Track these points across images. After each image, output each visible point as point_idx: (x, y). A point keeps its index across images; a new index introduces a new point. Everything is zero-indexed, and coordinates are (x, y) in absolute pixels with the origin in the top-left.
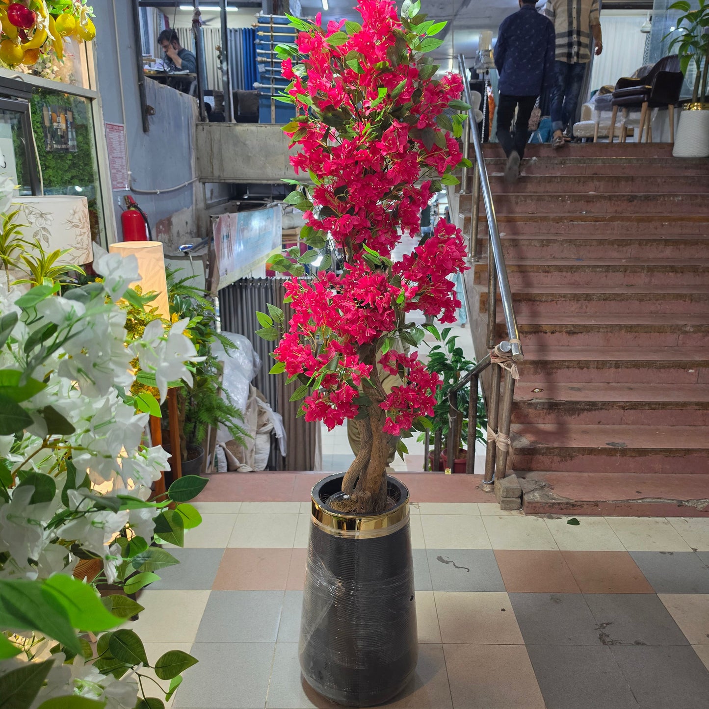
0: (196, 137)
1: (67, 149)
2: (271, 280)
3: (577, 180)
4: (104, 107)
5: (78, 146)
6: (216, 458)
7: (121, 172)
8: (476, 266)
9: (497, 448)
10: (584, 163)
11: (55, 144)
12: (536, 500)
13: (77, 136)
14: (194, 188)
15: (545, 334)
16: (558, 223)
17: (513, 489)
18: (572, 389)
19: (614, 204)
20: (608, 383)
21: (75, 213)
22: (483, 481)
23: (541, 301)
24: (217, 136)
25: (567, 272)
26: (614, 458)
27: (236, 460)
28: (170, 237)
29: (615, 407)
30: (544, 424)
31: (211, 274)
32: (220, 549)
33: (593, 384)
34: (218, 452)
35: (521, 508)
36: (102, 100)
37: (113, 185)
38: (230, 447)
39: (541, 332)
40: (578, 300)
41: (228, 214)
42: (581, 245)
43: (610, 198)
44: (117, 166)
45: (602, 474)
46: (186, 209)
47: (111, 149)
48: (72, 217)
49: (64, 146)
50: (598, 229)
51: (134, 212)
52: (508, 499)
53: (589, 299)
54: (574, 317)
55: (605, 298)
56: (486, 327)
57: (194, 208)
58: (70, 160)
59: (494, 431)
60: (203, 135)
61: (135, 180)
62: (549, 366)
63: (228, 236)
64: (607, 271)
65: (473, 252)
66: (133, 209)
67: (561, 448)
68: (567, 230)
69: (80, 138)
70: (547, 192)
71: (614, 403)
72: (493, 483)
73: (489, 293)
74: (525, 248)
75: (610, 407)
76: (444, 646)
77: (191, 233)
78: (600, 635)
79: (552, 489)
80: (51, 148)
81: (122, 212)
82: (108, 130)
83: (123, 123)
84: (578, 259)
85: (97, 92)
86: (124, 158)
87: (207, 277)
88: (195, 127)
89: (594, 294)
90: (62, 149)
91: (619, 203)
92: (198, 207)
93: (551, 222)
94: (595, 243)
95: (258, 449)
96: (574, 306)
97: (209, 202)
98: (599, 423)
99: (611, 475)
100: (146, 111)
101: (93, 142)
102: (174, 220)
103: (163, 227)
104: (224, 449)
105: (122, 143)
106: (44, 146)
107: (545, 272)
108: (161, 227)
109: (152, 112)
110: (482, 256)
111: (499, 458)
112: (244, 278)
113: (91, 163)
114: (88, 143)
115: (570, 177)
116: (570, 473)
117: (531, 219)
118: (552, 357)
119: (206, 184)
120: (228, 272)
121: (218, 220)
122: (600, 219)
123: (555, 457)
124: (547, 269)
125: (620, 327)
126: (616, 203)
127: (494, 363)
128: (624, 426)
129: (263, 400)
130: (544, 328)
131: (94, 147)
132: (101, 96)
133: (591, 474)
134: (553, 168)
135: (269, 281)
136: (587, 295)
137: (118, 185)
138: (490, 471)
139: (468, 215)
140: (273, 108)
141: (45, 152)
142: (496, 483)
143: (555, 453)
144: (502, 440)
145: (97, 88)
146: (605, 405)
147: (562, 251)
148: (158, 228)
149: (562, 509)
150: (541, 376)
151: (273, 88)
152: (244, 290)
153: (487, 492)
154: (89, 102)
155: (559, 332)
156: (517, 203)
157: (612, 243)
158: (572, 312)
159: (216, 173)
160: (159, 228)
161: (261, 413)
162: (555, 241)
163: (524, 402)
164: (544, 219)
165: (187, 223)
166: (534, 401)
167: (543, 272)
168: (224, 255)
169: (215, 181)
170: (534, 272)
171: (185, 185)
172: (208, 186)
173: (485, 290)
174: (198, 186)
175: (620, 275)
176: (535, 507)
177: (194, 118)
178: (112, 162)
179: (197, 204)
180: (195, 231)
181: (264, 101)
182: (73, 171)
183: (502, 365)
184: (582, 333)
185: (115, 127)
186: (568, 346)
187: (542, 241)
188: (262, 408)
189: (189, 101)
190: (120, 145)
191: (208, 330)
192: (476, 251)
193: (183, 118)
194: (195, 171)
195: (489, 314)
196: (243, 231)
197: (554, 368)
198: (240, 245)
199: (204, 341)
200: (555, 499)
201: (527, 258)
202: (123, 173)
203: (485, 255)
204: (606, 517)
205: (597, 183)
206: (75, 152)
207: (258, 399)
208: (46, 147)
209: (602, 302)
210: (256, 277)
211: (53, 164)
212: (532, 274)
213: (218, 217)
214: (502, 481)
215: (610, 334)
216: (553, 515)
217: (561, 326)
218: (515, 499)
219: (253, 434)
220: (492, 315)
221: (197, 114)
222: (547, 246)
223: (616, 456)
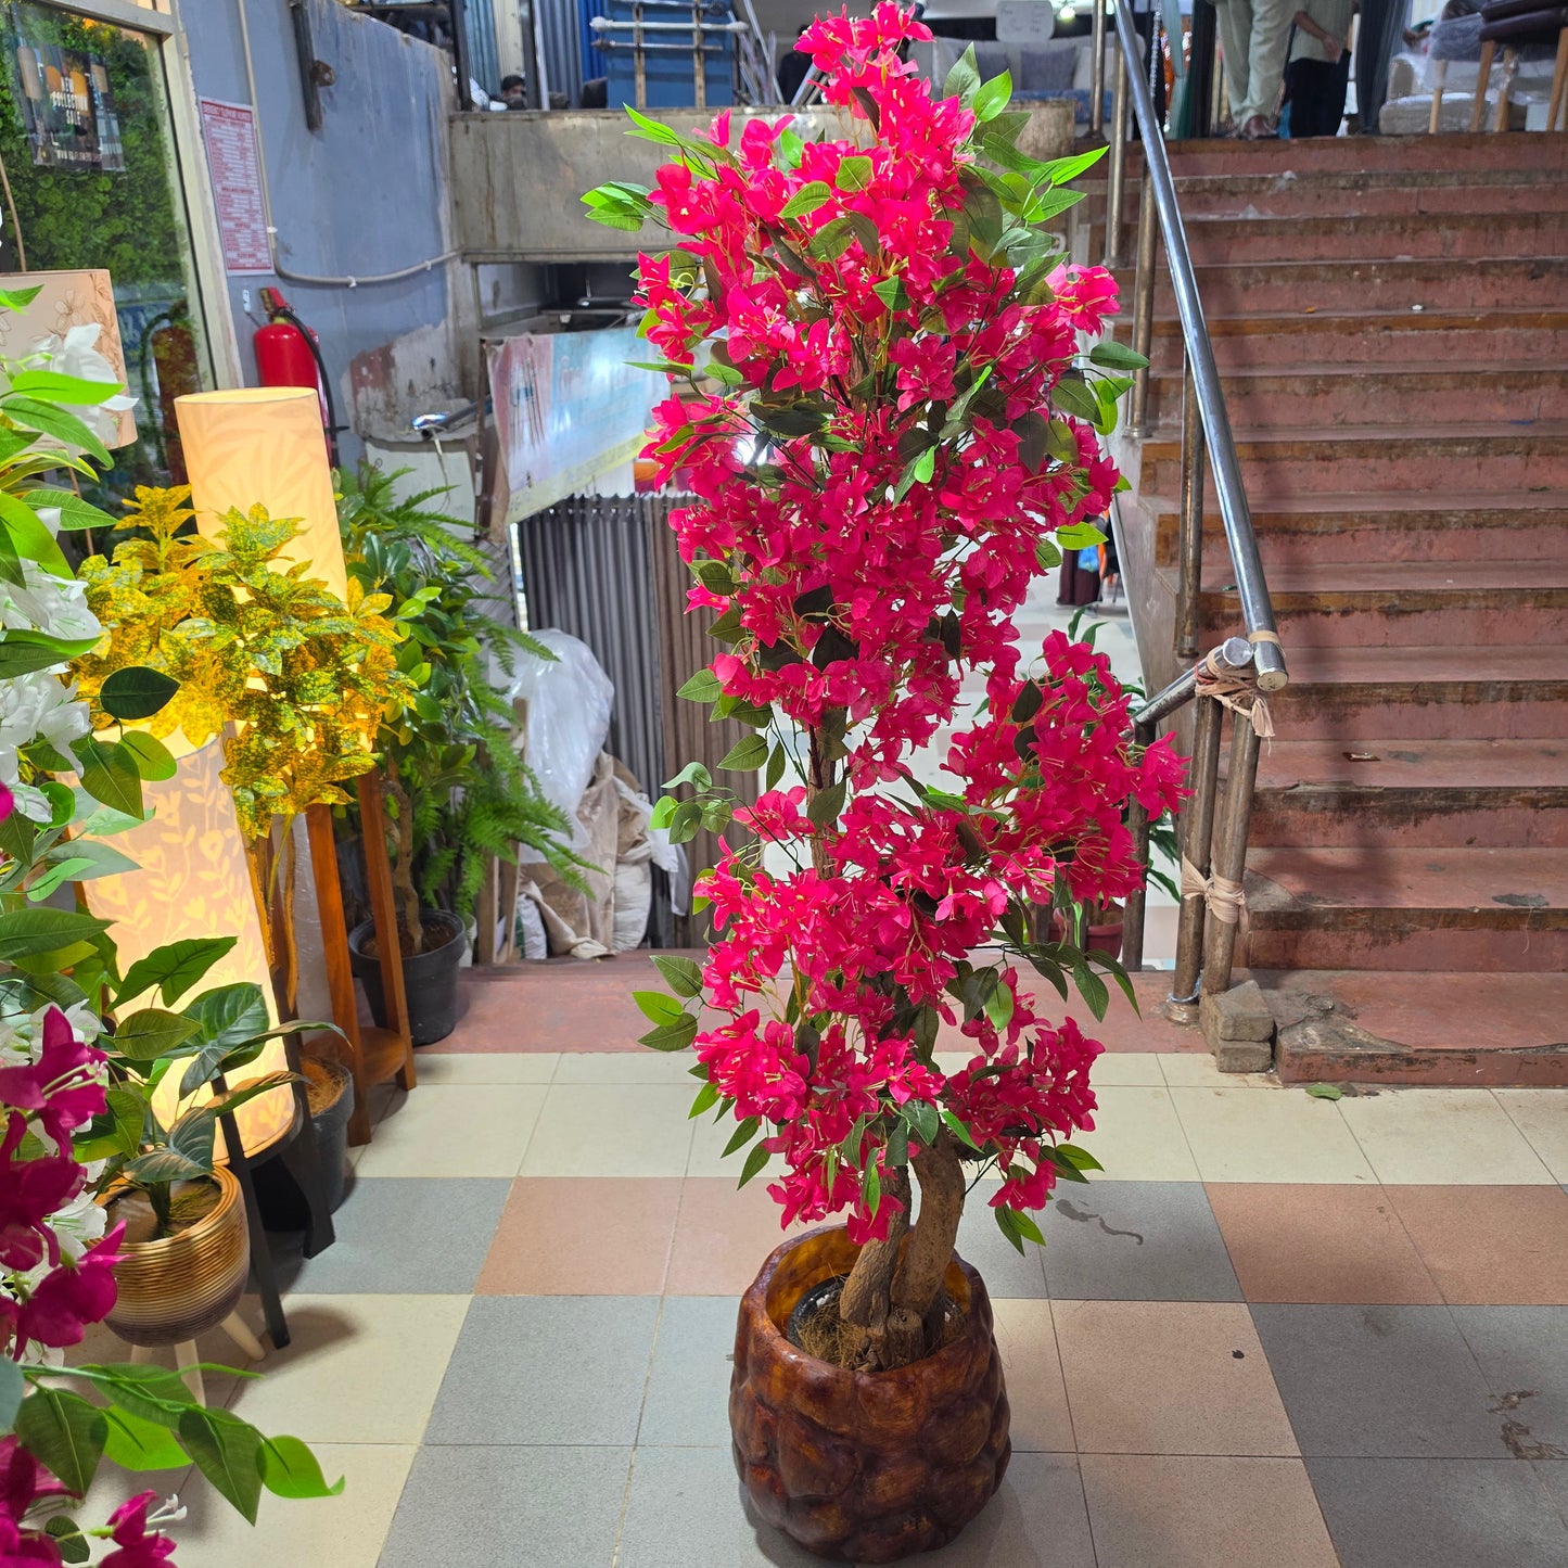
0: (451, 148)
1: (96, 166)
2: (641, 500)
3: (1398, 227)
4: (193, 56)
5: (126, 159)
6: (519, 926)
7: (248, 227)
8: (1146, 447)
9: (1207, 914)
10: (1414, 185)
11: (61, 148)
12: (1311, 1046)
13: (122, 133)
14: (449, 278)
15: (1324, 618)
16: (1351, 334)
17: (1251, 1020)
18: (1398, 756)
19: (1493, 285)
20: (1493, 739)
21: (71, 310)
22: (1170, 995)
23: (1314, 534)
24: (500, 147)
25: (1379, 457)
26: (1513, 934)
27: (567, 929)
28: (388, 395)
29: (1513, 802)
30: (1325, 846)
31: (488, 486)
32: (503, 1180)
33: (1453, 743)
34: (524, 912)
35: (1271, 1066)
36: (189, 40)
37: (226, 259)
38: (553, 898)
39: (1315, 611)
40: (1409, 529)
41: (528, 335)
42: (1413, 389)
43: (1483, 269)
44: (235, 211)
45: (1481, 975)
46: (428, 327)
47: (217, 168)
48: (61, 322)
49: (85, 156)
50: (1452, 348)
51: (286, 330)
52: (1239, 1045)
53: (1436, 523)
54: (1400, 570)
55: (1479, 522)
56: (1173, 601)
57: (451, 326)
58: (105, 193)
59: (1201, 871)
60: (466, 145)
61: (288, 251)
62: (1338, 700)
63: (529, 392)
64: (1481, 453)
65: (1137, 414)
66: (280, 321)
67: (1374, 912)
68: (1374, 353)
69: (133, 138)
70: (1321, 258)
71: (1511, 791)
72: (1196, 1001)
73: (1184, 513)
74: (1269, 399)
75: (1500, 803)
76: (1084, 1460)
77: (444, 388)
78: (1504, 1427)
79: (1354, 1017)
80: (48, 159)
81: (256, 329)
82: (207, 117)
83: (251, 103)
84: (1405, 425)
85: (173, 18)
86: (257, 192)
87: (479, 493)
88: (446, 126)
89: (1450, 513)
90: (78, 163)
91: (1506, 281)
92: (461, 324)
93: (1335, 333)
94: (1448, 383)
95: (624, 898)
96: (1398, 545)
97: (490, 313)
98: (1470, 842)
99: (1504, 977)
100: (312, 76)
101: (171, 149)
102: (398, 354)
103: (370, 371)
104: (537, 904)
105: (250, 155)
106: (26, 154)
107: (1323, 459)
108: (364, 371)
109: (327, 76)
110: (1161, 423)
111: (1214, 940)
112: (577, 496)
113: (169, 203)
114: (157, 152)
115: (1379, 220)
116: (1396, 974)
117: (1285, 326)
118: (1348, 675)
119: (480, 268)
120: (534, 482)
121: (500, 349)
122: (1458, 323)
123: (1359, 936)
124: (1328, 452)
125: (1522, 595)
126: (1498, 283)
127: (1204, 697)
128: (1534, 851)
129: (631, 786)
130: (1324, 602)
131: (174, 163)
132: (187, 30)
133: (1453, 977)
134: (1336, 199)
135: (637, 503)
136: (1433, 514)
137: (242, 261)
138: (1190, 972)
139: (1125, 321)
140: (640, 79)
141: (33, 170)
142: (1206, 1001)
143: (1360, 924)
144: (1222, 895)
145: (173, 9)
146: (1486, 798)
147: (1364, 406)
148: (355, 371)
149: (1379, 1071)
150: (1314, 726)
151: (640, 29)
152: (578, 526)
153: (1180, 1023)
154: (155, 45)
155: (1363, 611)
156: (1246, 288)
157: (1492, 381)
158: (1394, 559)
159: (503, 239)
160: (360, 374)
161: (627, 815)
162: (1347, 379)
163: (1275, 793)
164: (1317, 325)
165: (433, 362)
166: (1301, 789)
167: (1317, 459)
168: (521, 437)
169: (500, 258)
170: (1294, 458)
171: (424, 270)
172: (487, 274)
173: (1169, 507)
174: (459, 273)
175: (1515, 461)
176: (1310, 1065)
177: (443, 100)
178: (223, 202)
179: (457, 318)
180: (454, 383)
181: (619, 64)
182: (116, 221)
183: (1226, 701)
184: (1420, 611)
185: (229, 112)
186: (1385, 645)
187: (1313, 380)
188: (630, 804)
189: (429, 56)
190: (243, 156)
191: (461, 624)
192: (1144, 410)
193: (413, 101)
194: (451, 234)
195: (1184, 567)
196: (569, 378)
197: (1347, 704)
198: (561, 418)
199: (449, 651)
200: (1361, 1045)
201: (1275, 425)
202: (254, 232)
203: (1169, 421)
204: (1495, 1091)
205: (1449, 234)
206: (120, 174)
207: (620, 782)
208: (34, 156)
209: (1472, 531)
210: (607, 494)
211: (57, 199)
212: (1288, 464)
213: (501, 343)
214: (1221, 998)
215: (1493, 614)
216: (1356, 1086)
217: (1367, 595)
218: (1255, 1046)
219: (609, 865)
220: (1191, 571)
221: (452, 92)
222: (1327, 393)
223: (1518, 928)
